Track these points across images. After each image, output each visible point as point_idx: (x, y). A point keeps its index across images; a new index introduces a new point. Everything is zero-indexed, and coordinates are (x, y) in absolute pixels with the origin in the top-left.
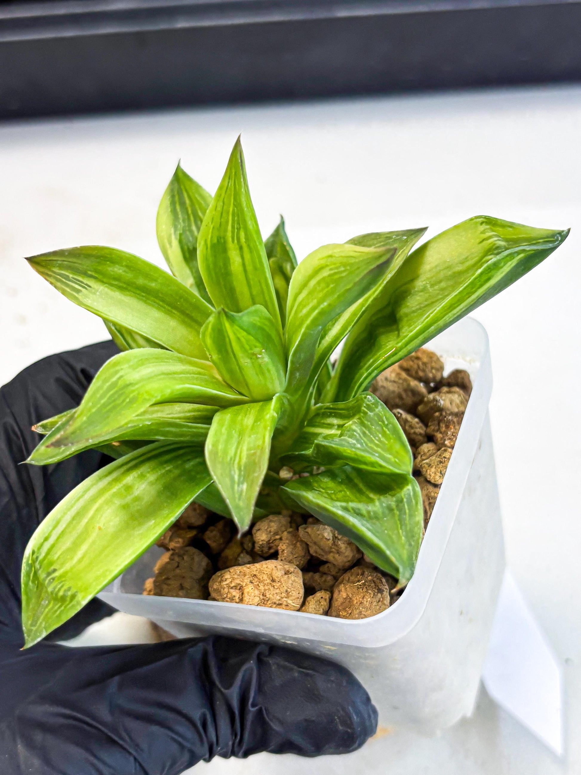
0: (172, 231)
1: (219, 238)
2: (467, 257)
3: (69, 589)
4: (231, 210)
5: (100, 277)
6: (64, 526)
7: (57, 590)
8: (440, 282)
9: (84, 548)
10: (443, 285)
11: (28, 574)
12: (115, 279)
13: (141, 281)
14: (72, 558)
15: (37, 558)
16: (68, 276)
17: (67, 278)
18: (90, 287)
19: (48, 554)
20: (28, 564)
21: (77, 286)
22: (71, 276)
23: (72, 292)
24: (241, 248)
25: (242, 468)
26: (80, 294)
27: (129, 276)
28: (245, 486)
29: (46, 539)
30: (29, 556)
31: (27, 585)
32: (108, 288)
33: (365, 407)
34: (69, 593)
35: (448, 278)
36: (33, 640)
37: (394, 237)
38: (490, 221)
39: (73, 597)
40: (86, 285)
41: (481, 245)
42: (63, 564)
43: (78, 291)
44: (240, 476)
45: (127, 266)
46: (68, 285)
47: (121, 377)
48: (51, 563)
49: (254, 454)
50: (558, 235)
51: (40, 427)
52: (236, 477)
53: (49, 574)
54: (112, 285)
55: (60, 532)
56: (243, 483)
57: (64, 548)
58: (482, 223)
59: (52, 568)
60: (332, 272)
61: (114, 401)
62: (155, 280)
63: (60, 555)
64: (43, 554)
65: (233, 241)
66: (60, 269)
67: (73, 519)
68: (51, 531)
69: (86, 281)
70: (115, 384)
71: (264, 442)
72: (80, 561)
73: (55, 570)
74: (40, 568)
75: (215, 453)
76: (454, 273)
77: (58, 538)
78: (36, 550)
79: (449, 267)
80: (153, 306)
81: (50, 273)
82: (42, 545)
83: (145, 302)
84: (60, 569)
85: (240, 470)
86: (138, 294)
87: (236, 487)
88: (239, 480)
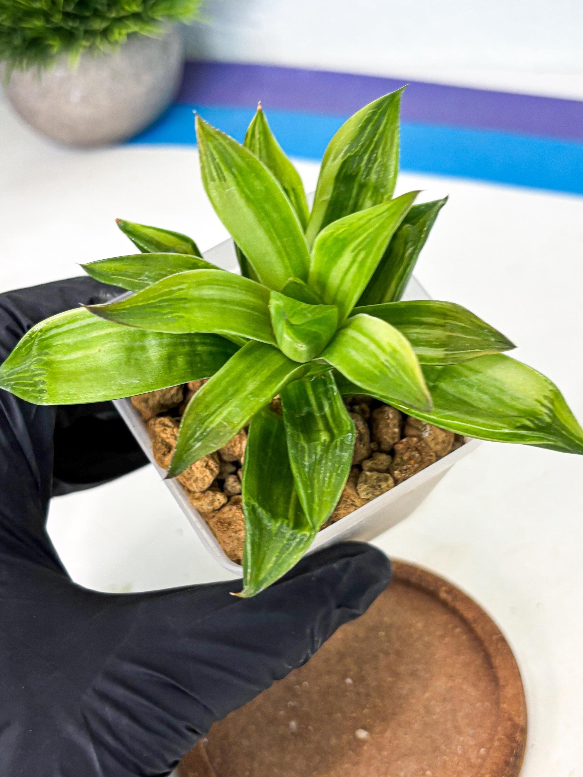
0: (346, 148)
2: (519, 398)
3: (43, 383)
5: (240, 179)
6: (78, 326)
9: (79, 354)
11: (26, 342)
12: (250, 189)
13: (267, 206)
14: (65, 354)
15: (41, 336)
17: (213, 159)
18: (225, 181)
19: (51, 337)
20: (30, 336)
21: (215, 173)
22: (218, 160)
23: (208, 176)
25: (208, 430)
26: (212, 182)
29: (57, 327)
30: (36, 331)
31: (20, 348)
32: (239, 192)
34: (41, 386)
35: (493, 397)
37: (486, 330)
38: (557, 396)
39: (42, 391)
40: (224, 177)
41: (535, 403)
42: (55, 353)
43: (213, 179)
44: (201, 434)
45: (265, 187)
47: (182, 289)
48: (48, 346)
49: (225, 427)
52: (198, 434)
53: (40, 354)
54: (243, 191)
55: (71, 328)
56: (198, 442)
57: (67, 341)
58: (551, 391)
59: (46, 351)
63: (58, 345)
64: (47, 336)
67: (88, 325)
68: (65, 324)
69: (226, 174)
70: (171, 293)
71: (239, 424)
72: (68, 362)
73: (47, 354)
74: (38, 344)
76: (501, 399)
77: (67, 331)
78: (43, 331)
80: (264, 228)
82: (51, 329)
83: (260, 221)
84: (51, 355)
85: (206, 429)
86: (259, 213)
87: (192, 440)
88: (199, 437)
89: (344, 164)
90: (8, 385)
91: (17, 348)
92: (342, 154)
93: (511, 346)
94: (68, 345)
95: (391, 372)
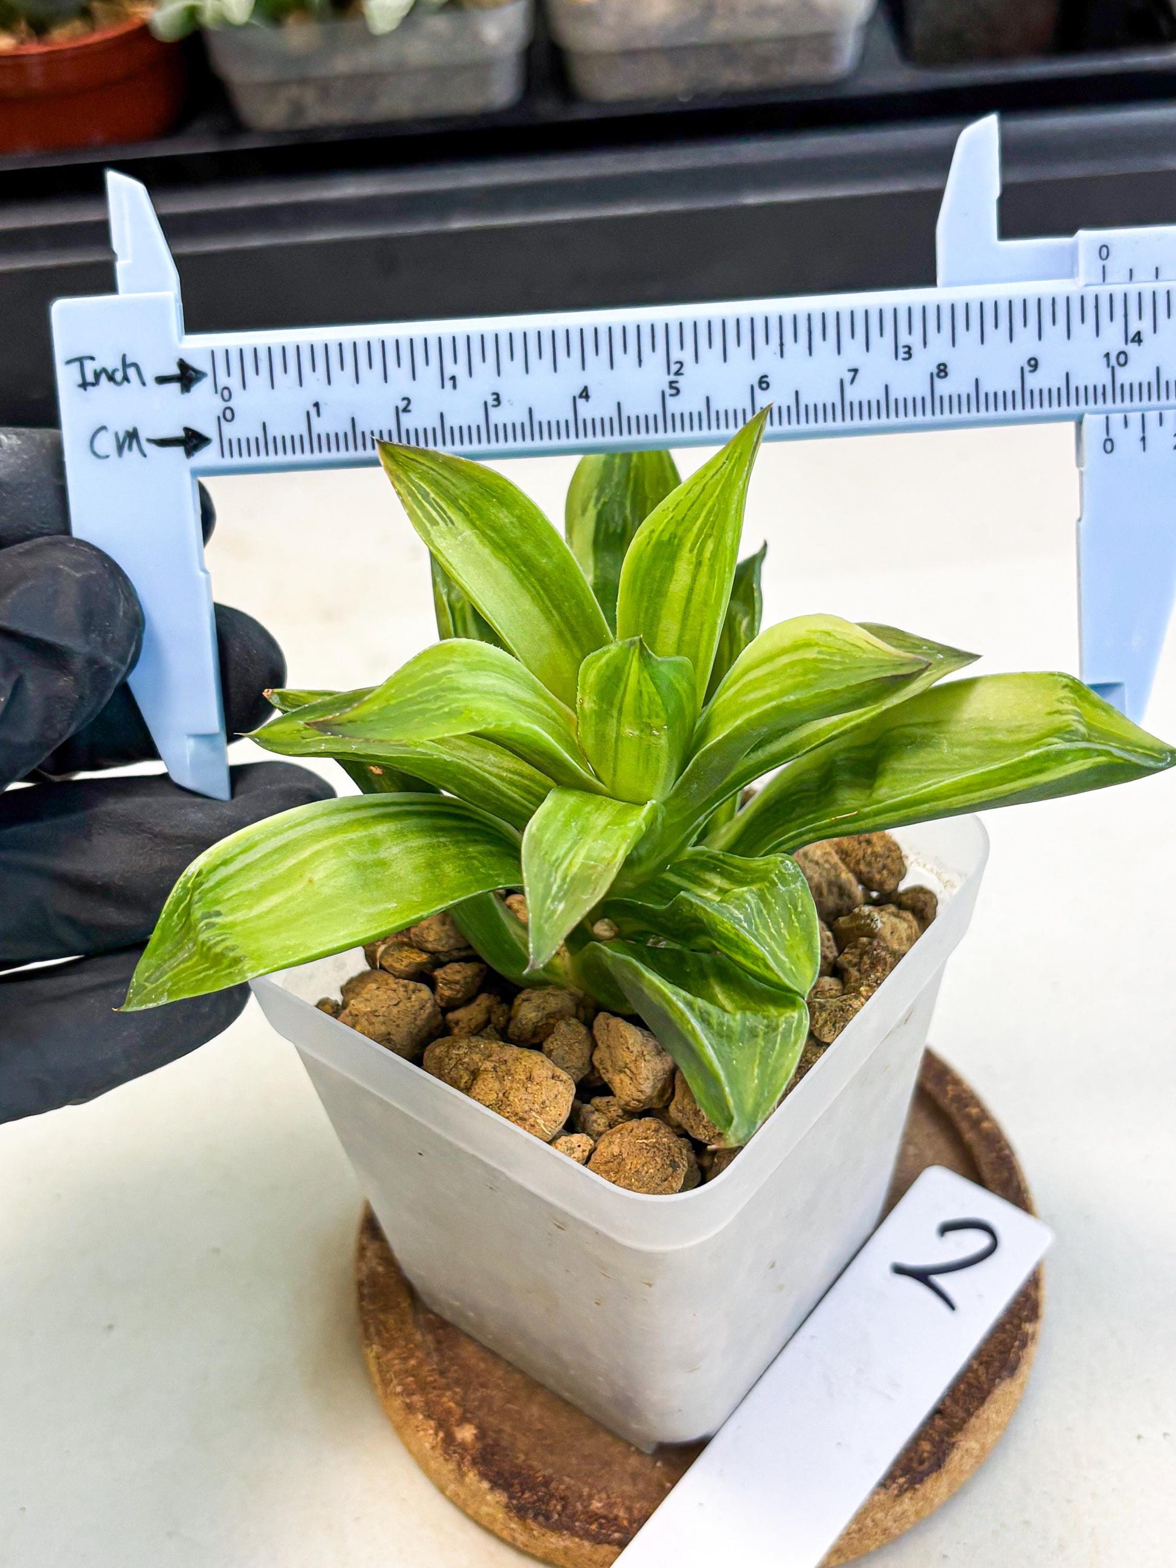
0: (595, 494)
1: (673, 536)
2: (1021, 727)
3: (233, 948)
4: (710, 503)
5: (474, 516)
6: (260, 855)
7: (212, 942)
8: (965, 745)
9: (274, 900)
10: (968, 750)
11: (179, 901)
12: (493, 528)
13: (528, 548)
14: (250, 907)
15: (201, 884)
16: (428, 494)
17: (426, 496)
18: (453, 523)
19: (218, 884)
20: (184, 887)
21: (434, 514)
22: (432, 495)
23: (424, 520)
24: (699, 564)
25: (568, 880)
26: (434, 527)
27: (516, 533)
28: (561, 907)
29: (225, 863)
30: (192, 875)
31: (170, 916)
32: (478, 537)
33: (776, 874)
34: (231, 954)
35: (981, 745)
36: (140, 1003)
37: (924, 648)
38: (1078, 689)
39: (237, 961)
40: (449, 518)
42: (232, 910)
43: (434, 523)
44: (560, 888)
45: (519, 518)
46: (422, 507)
47: (450, 672)
48: (217, 902)
49: (594, 867)
50: (1168, 754)
51: (276, 696)
52: (555, 888)
53: (208, 915)
54: (484, 534)
55: (249, 861)
56: (560, 902)
57: (244, 888)
58: (1066, 686)
59: (217, 908)
60: (821, 656)
61: (428, 701)
62: (549, 556)
63: (234, 896)
64: (211, 883)
65: (691, 551)
66: (421, 479)
67: (276, 851)
68: (239, 854)
69: (451, 513)
70: (436, 679)
71: (615, 857)
72: (259, 917)
73: (218, 914)
74: (200, 900)
75: (537, 842)
76: (993, 741)
77: (243, 869)
78: (204, 872)
79: (989, 730)
80: (529, 591)
81: (403, 477)
82: (215, 868)
83: (520, 581)
84: (226, 915)
85: (564, 879)
86: (517, 566)
87: (549, 901)
88: (557, 893)
89: (600, 518)
92: (592, 502)
93: (973, 657)
94: (250, 892)
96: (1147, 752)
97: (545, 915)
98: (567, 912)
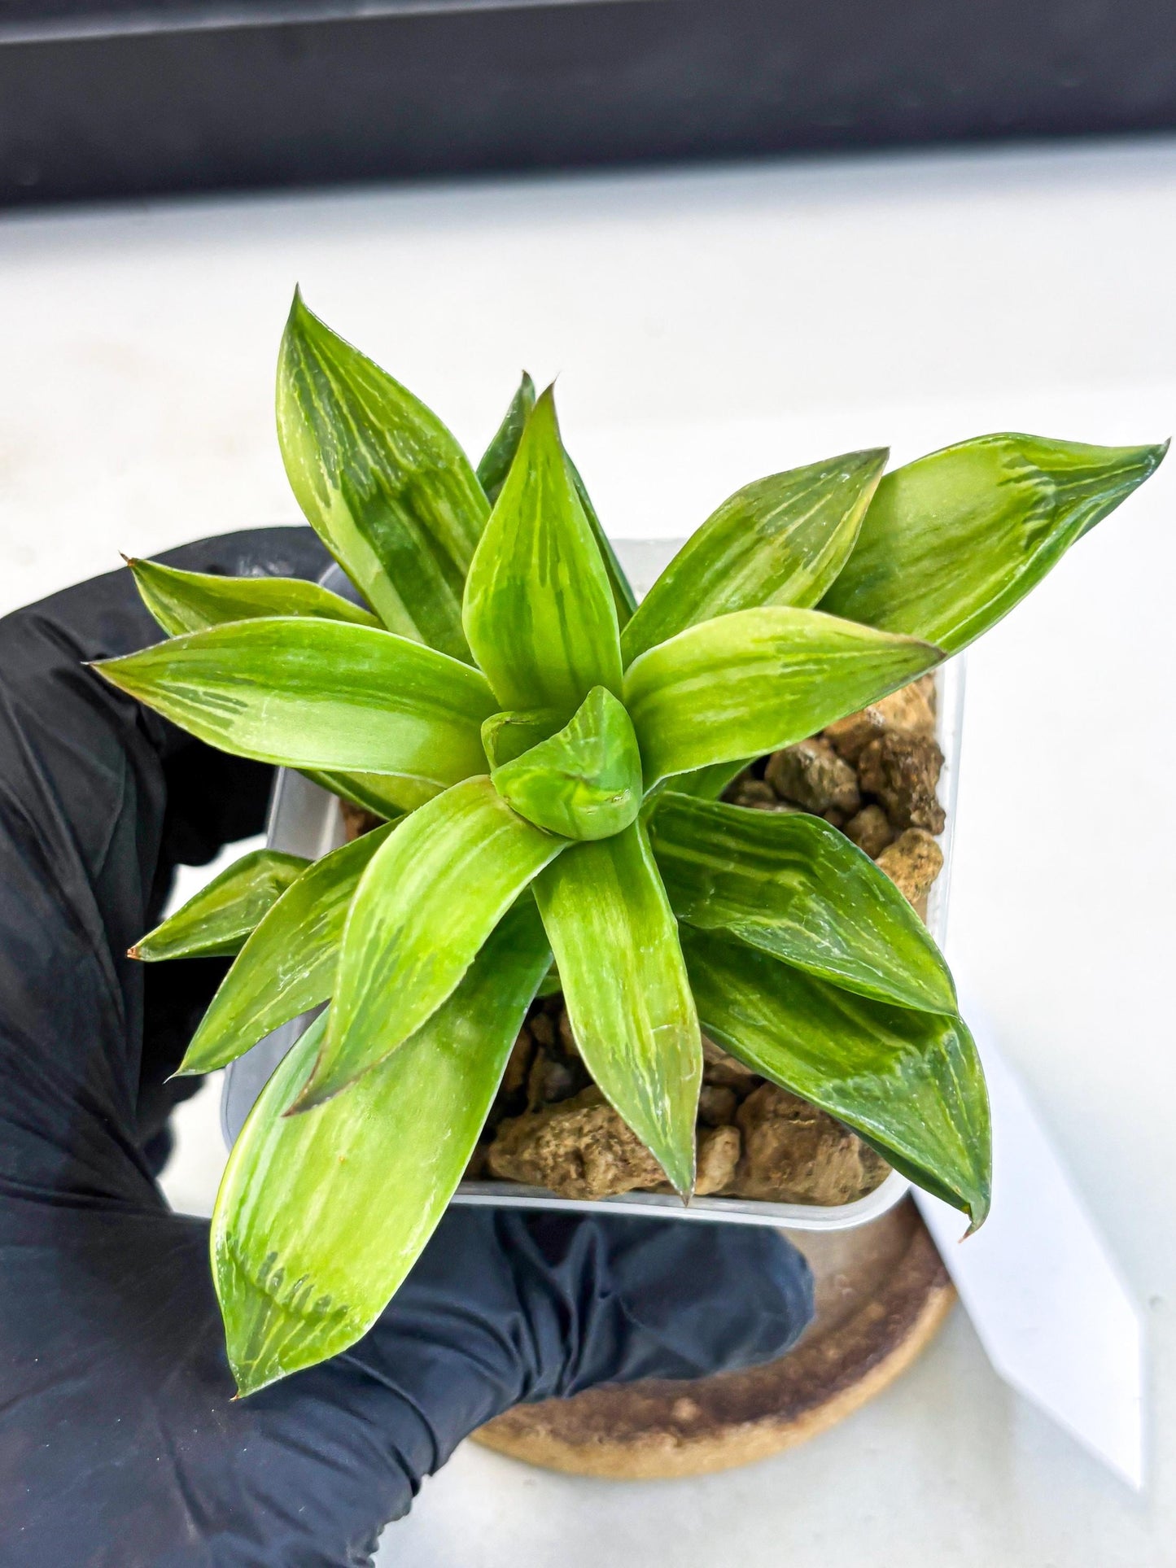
1: (513, 581)
2: (974, 510)
3: (326, 1302)
4: (537, 524)
5: (260, 678)
6: (267, 1164)
7: (295, 1301)
8: (919, 559)
9: (317, 1201)
10: (926, 565)
11: (227, 1279)
12: (292, 676)
13: (343, 667)
14: (300, 1224)
15: (237, 1242)
16: (195, 692)
17: (195, 697)
18: (245, 705)
19: (251, 1226)
20: (222, 1261)
21: (220, 713)
22: (201, 689)
23: (211, 727)
24: (559, 597)
25: (654, 1064)
26: (230, 729)
27: (319, 663)
28: (667, 1102)
29: (242, 1201)
30: (223, 1245)
31: (228, 1297)
32: (281, 697)
34: (329, 1309)
35: (934, 552)
36: (257, 1382)
37: (822, 476)
39: (340, 1314)
40: (238, 702)
41: (1004, 488)
42: (283, 1239)
43: (226, 724)
44: (653, 1082)
45: (312, 646)
46: (201, 713)
48: (262, 1244)
49: (671, 1031)
50: (1150, 457)
51: (143, 949)
52: (649, 1089)
53: (267, 1268)
54: (285, 688)
55: (262, 1177)
56: (662, 1098)
57: (279, 1204)
58: (1006, 448)
59: (268, 1253)
61: (385, 981)
63: (274, 1222)
64: (245, 1231)
65: (543, 580)
66: (175, 679)
67: (280, 1143)
68: (248, 1184)
69: (234, 693)
71: (682, 1003)
72: (319, 1227)
73: (274, 1257)
74: (246, 1258)
75: (593, 1042)
76: (949, 542)
77: (263, 1189)
78: (232, 1232)
79: (936, 529)
80: (367, 704)
81: (151, 689)
82: (238, 1215)
83: (352, 702)
84: (282, 1249)
85: (650, 1069)
86: (340, 691)
87: (653, 1108)
88: (654, 1092)
89: (346, 492)
90: (273, 1369)
91: (222, 1303)
92: (329, 483)
93: (882, 454)
94: (287, 1208)
95: (810, 673)
96: (1128, 468)
97: (659, 1126)
98: (677, 1106)
